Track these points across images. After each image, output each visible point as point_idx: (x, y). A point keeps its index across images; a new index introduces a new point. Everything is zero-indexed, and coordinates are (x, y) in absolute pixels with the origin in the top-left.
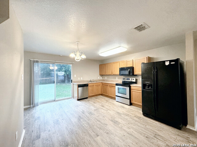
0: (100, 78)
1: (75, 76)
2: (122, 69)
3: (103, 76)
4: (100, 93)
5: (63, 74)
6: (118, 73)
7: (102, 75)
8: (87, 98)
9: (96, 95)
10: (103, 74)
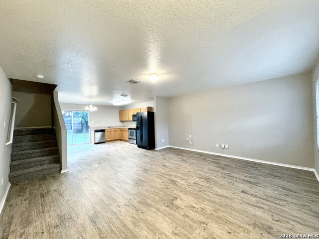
0: (120, 124)
1: (93, 122)
2: (134, 116)
3: (124, 123)
4: (118, 138)
5: (79, 121)
6: (132, 119)
7: (122, 122)
8: (104, 142)
9: (114, 140)
10: (123, 120)
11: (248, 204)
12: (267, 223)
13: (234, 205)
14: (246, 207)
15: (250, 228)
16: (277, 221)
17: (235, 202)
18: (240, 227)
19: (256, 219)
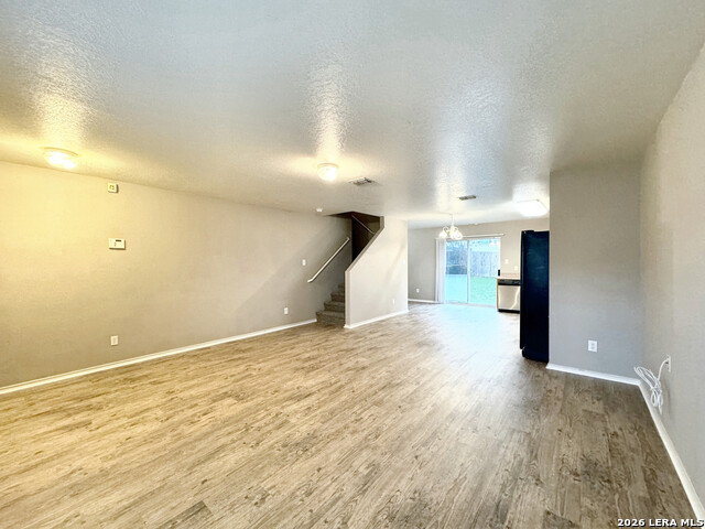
1: (507, 261)
11: (152, 493)
12: (86, 496)
13: (170, 467)
14: (148, 482)
15: (107, 465)
16: (66, 521)
17: (177, 470)
18: (122, 454)
19: (111, 483)
